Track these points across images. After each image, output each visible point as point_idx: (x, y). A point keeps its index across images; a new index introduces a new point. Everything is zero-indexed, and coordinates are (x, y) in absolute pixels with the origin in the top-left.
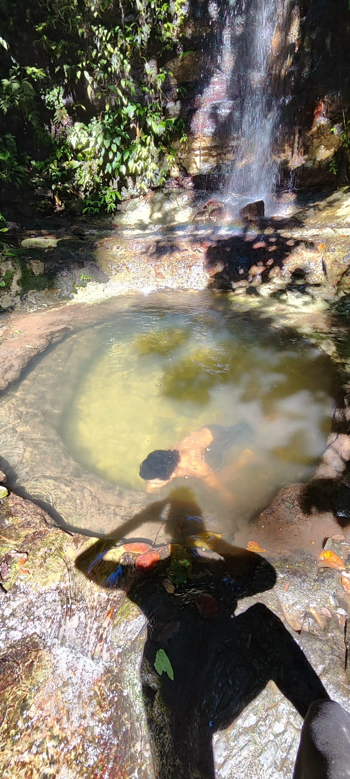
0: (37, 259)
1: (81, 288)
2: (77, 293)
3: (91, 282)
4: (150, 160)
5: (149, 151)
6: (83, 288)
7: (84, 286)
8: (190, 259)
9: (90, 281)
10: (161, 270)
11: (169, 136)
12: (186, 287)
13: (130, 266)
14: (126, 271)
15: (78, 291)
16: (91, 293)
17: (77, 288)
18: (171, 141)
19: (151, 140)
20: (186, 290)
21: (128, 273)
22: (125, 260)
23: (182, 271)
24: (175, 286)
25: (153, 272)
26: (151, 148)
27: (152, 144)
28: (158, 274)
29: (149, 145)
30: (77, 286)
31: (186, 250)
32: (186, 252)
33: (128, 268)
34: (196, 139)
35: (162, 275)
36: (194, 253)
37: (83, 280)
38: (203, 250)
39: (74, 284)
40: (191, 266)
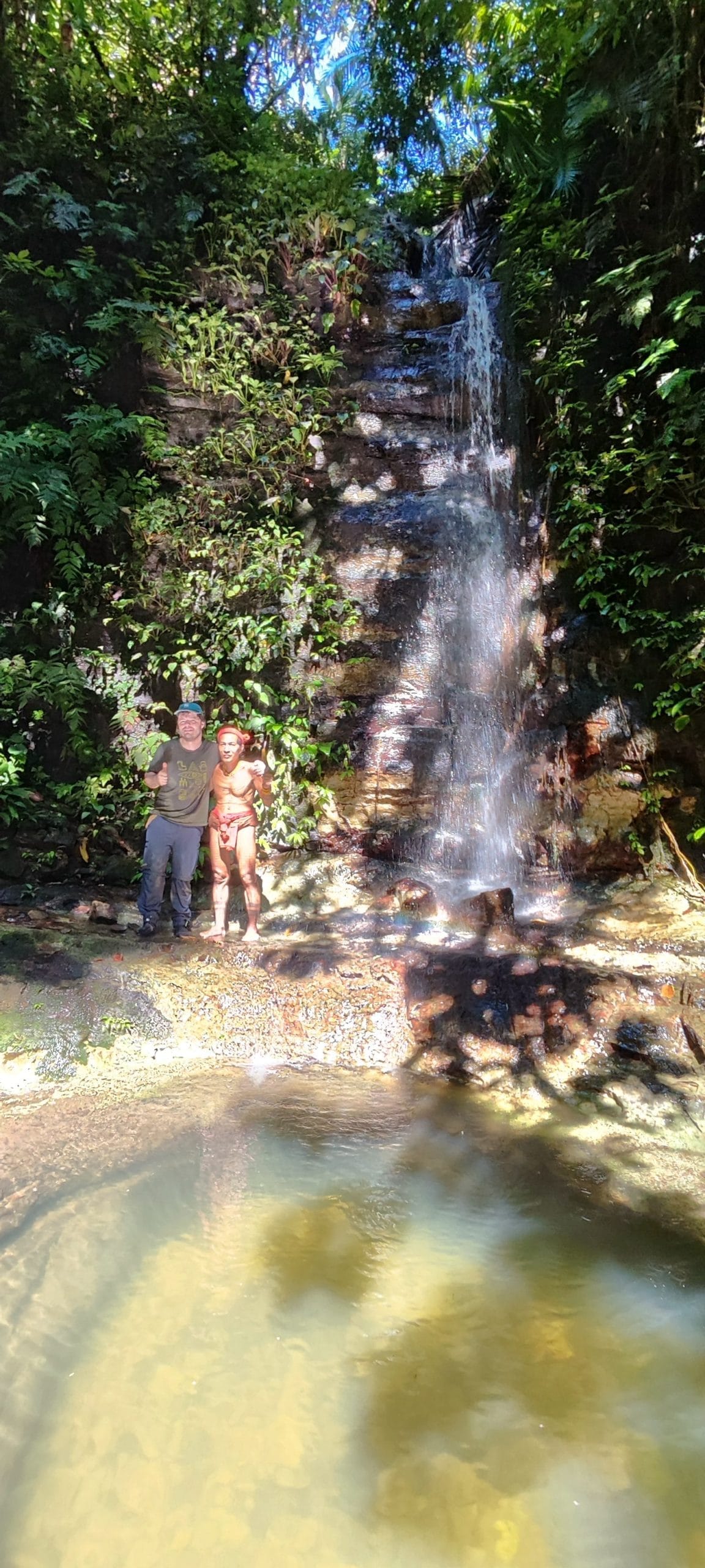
0: (9, 973)
1: (99, 1049)
2: (85, 1064)
3: (127, 1035)
4: (281, 800)
5: (281, 785)
6: (104, 1050)
7: (107, 1045)
8: (369, 996)
9: (125, 1032)
10: (300, 1017)
11: (319, 768)
12: (360, 1063)
13: (227, 1001)
14: (215, 1012)
15: (91, 1060)
16: (123, 1063)
17: (90, 1049)
18: (323, 775)
19: (286, 770)
20: (363, 1070)
21: (219, 1018)
22: (216, 989)
23: (349, 1025)
24: (332, 1058)
25: (279, 1021)
26: (285, 781)
27: (288, 775)
28: (292, 1026)
29: (283, 776)
30: (90, 1043)
31: (360, 976)
32: (360, 980)
33: (220, 1007)
34: (371, 775)
35: (301, 1029)
36: (376, 983)
37: (109, 1030)
38: (395, 977)
39: (86, 1039)
40: (369, 1013)
